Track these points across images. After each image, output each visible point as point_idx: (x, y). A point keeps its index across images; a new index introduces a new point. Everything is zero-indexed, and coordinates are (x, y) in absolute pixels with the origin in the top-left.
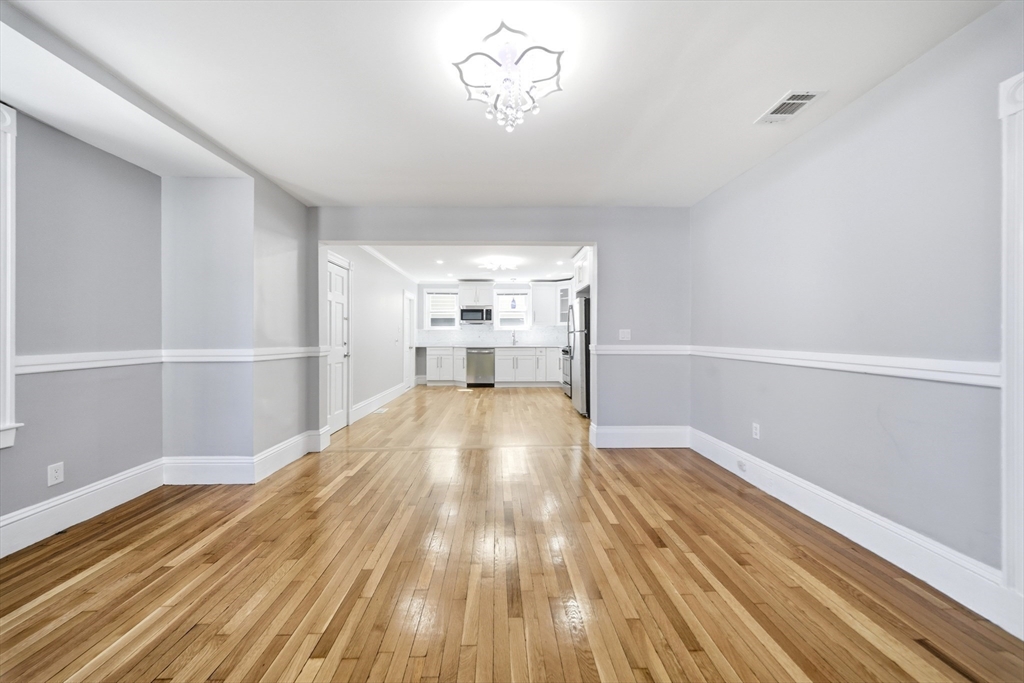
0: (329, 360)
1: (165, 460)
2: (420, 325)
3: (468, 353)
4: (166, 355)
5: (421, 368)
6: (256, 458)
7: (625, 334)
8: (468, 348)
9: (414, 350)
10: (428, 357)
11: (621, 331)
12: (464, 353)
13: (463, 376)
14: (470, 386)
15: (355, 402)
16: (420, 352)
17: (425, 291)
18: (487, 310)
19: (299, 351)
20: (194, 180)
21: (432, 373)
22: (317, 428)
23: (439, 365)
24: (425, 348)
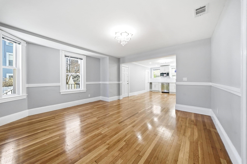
0: (123, 84)
1: (101, 97)
2: (151, 77)
3: (162, 84)
4: (101, 82)
5: (151, 87)
6: (109, 98)
7: (185, 79)
8: (162, 83)
9: (149, 83)
10: (152, 85)
11: (184, 78)
12: (161, 84)
13: (160, 90)
14: (162, 92)
15: (130, 92)
16: (151, 83)
17: (152, 69)
18: (167, 73)
19: (117, 82)
20: (103, 58)
21: (154, 89)
22: (120, 96)
23: (155, 87)
24: (152, 83)
